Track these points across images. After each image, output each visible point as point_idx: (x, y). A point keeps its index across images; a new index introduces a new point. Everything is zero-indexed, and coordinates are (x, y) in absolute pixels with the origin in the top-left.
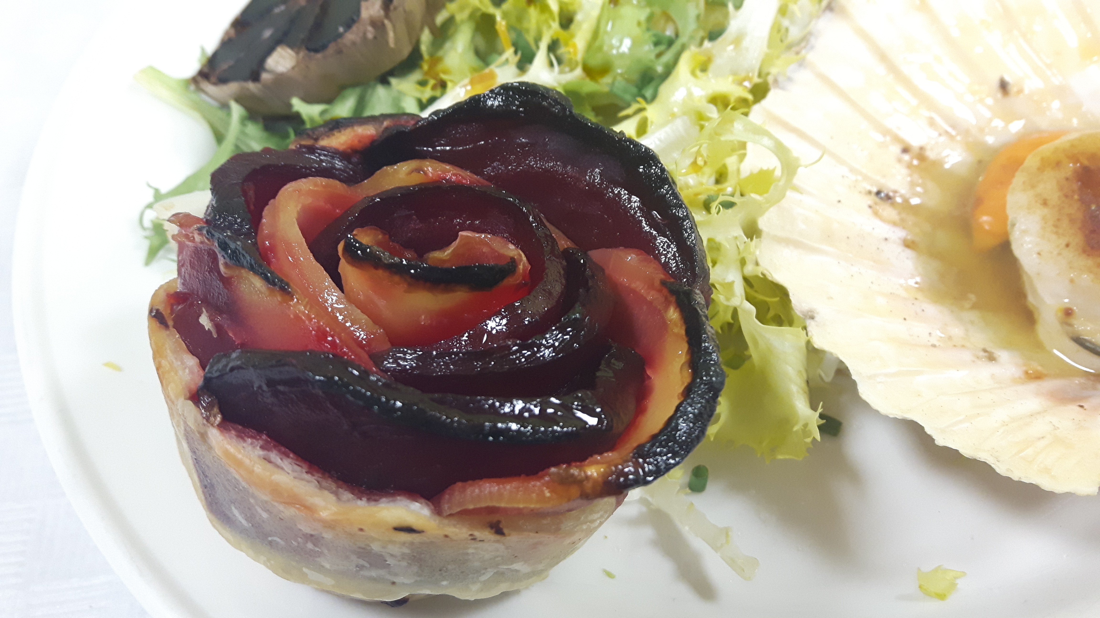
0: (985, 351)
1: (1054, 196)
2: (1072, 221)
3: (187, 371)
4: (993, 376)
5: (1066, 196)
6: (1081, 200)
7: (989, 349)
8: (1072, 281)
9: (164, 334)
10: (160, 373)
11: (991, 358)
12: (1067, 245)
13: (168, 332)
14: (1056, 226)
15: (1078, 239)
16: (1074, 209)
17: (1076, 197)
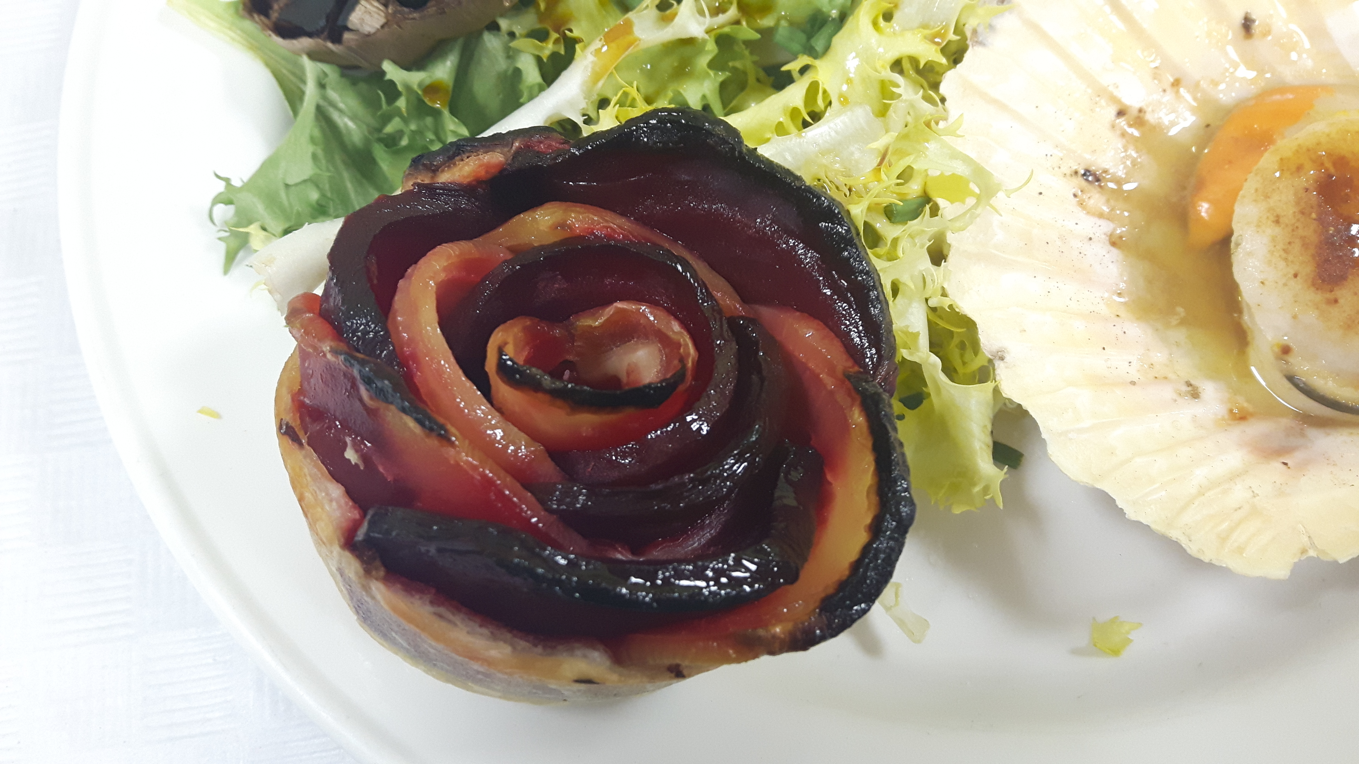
0: (1189, 384)
1: (1289, 212)
2: (1305, 246)
3: (334, 504)
4: (1194, 418)
5: (1302, 213)
6: (1320, 220)
7: (1193, 382)
8: (1295, 317)
9: (299, 455)
10: (303, 505)
11: (1195, 394)
12: (1296, 276)
13: (303, 452)
14: (1285, 251)
15: (1308, 269)
16: (1310, 231)
17: (1314, 216)
